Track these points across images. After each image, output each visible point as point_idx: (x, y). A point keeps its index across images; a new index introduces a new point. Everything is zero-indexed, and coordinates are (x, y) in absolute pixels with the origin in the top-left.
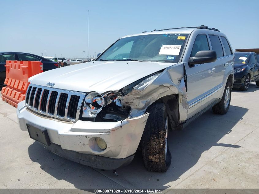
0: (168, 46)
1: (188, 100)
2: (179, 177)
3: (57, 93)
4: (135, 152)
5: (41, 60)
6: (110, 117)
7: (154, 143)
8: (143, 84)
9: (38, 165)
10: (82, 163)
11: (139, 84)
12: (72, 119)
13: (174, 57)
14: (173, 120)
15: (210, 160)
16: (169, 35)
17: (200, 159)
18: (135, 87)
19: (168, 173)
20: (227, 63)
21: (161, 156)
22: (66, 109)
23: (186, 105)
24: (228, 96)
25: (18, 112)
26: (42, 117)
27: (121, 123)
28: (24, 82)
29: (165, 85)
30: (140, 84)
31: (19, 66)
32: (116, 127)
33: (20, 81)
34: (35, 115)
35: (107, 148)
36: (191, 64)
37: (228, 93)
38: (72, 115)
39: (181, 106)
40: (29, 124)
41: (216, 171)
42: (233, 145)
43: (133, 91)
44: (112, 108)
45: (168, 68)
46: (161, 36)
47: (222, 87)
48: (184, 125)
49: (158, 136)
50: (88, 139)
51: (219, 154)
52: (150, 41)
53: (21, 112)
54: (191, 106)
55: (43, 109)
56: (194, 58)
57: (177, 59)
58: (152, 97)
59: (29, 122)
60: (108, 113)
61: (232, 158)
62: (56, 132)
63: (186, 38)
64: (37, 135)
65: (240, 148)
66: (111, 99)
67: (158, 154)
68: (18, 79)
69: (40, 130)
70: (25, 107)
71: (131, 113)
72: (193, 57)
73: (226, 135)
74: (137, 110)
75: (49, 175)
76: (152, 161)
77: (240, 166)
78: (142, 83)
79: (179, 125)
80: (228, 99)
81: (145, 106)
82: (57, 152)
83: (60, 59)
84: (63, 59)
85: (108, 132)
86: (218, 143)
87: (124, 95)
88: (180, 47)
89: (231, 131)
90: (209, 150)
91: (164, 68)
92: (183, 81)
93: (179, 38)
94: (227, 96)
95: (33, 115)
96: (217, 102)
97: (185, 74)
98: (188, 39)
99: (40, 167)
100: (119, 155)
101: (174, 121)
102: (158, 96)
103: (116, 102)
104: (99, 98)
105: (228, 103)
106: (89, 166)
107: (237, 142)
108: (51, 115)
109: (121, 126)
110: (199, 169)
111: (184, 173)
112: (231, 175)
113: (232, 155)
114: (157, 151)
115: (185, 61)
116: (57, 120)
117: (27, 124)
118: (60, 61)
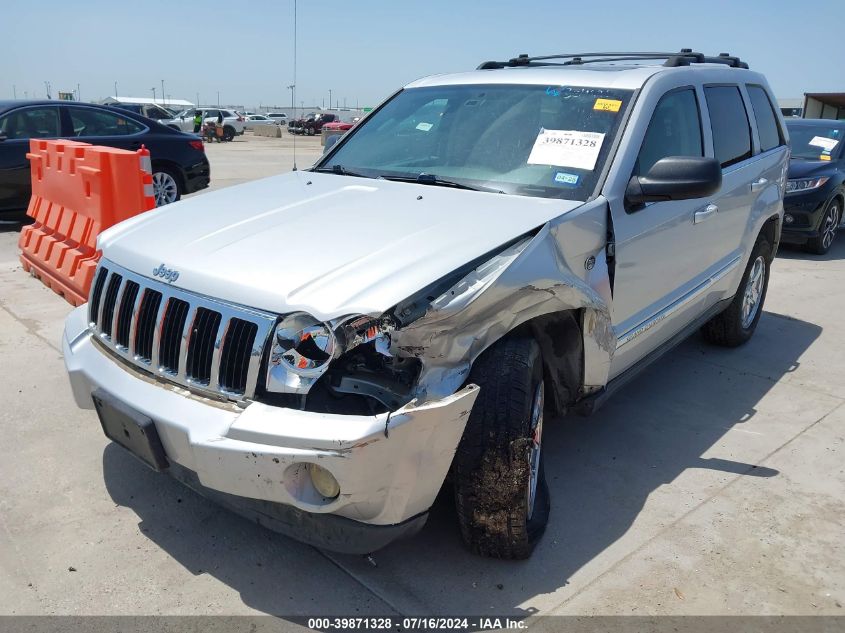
0: (560, 134)
1: (615, 322)
2: (569, 580)
3: (185, 306)
4: (430, 505)
5: (148, 129)
6: (356, 387)
7: (491, 477)
8: (465, 289)
9: (131, 519)
10: (265, 522)
11: (450, 291)
12: (233, 395)
13: (577, 178)
14: (563, 384)
15: (673, 520)
16: (565, 90)
17: (641, 516)
18: (437, 301)
19: (534, 562)
20: (762, 181)
21: (513, 516)
22: (218, 348)
23: (606, 339)
24: (758, 285)
25: (67, 347)
26: (141, 376)
27: (388, 421)
28: (89, 220)
29: (538, 284)
30: (452, 289)
31: (72, 163)
32: (372, 435)
33: (75, 215)
34: (118, 365)
35: (341, 497)
36: (634, 202)
37: (758, 275)
38: (234, 379)
39: (590, 343)
40: (100, 397)
41: (686, 562)
42: (755, 467)
43: (429, 314)
44: (363, 359)
45: (555, 222)
46: (538, 92)
47: (738, 263)
48: (598, 402)
49: (507, 455)
50: (282, 466)
51: (705, 497)
52: (504, 110)
53: (76, 348)
54: (624, 340)
55: (144, 349)
56: (644, 180)
57: (585, 184)
58: (492, 324)
59: (101, 389)
60: (350, 374)
61: (744, 516)
62: (184, 434)
63: (623, 108)
64: (127, 433)
65: (773, 479)
66: (360, 333)
67: (504, 509)
68: (70, 207)
69: (135, 423)
70: (87, 332)
71: (421, 382)
72: (643, 176)
73: (737, 429)
74: (443, 369)
75: (163, 555)
76: (483, 529)
77: (764, 546)
78: (461, 284)
79: (580, 401)
80: (755, 297)
81: (471, 352)
82: (191, 480)
83: (210, 114)
84: (222, 115)
85: (344, 449)
86: (706, 456)
87: (399, 326)
88: (599, 138)
89: (752, 413)
90: (674, 482)
91: (540, 224)
92: (602, 259)
93: (601, 104)
94: (754, 285)
95: (113, 365)
96: (717, 310)
97: (610, 236)
98: (627, 112)
99: (140, 524)
100: (381, 515)
101: (566, 387)
102: (515, 320)
103: (373, 342)
104: (321, 330)
105: (755, 309)
106: (285, 536)
107: (769, 456)
108: (169, 376)
109: (386, 433)
110: (634, 553)
111: (584, 564)
112: (734, 578)
113: (746, 505)
114: (502, 501)
115: (613, 192)
116: (188, 393)
117: (94, 397)
118: (211, 119)
